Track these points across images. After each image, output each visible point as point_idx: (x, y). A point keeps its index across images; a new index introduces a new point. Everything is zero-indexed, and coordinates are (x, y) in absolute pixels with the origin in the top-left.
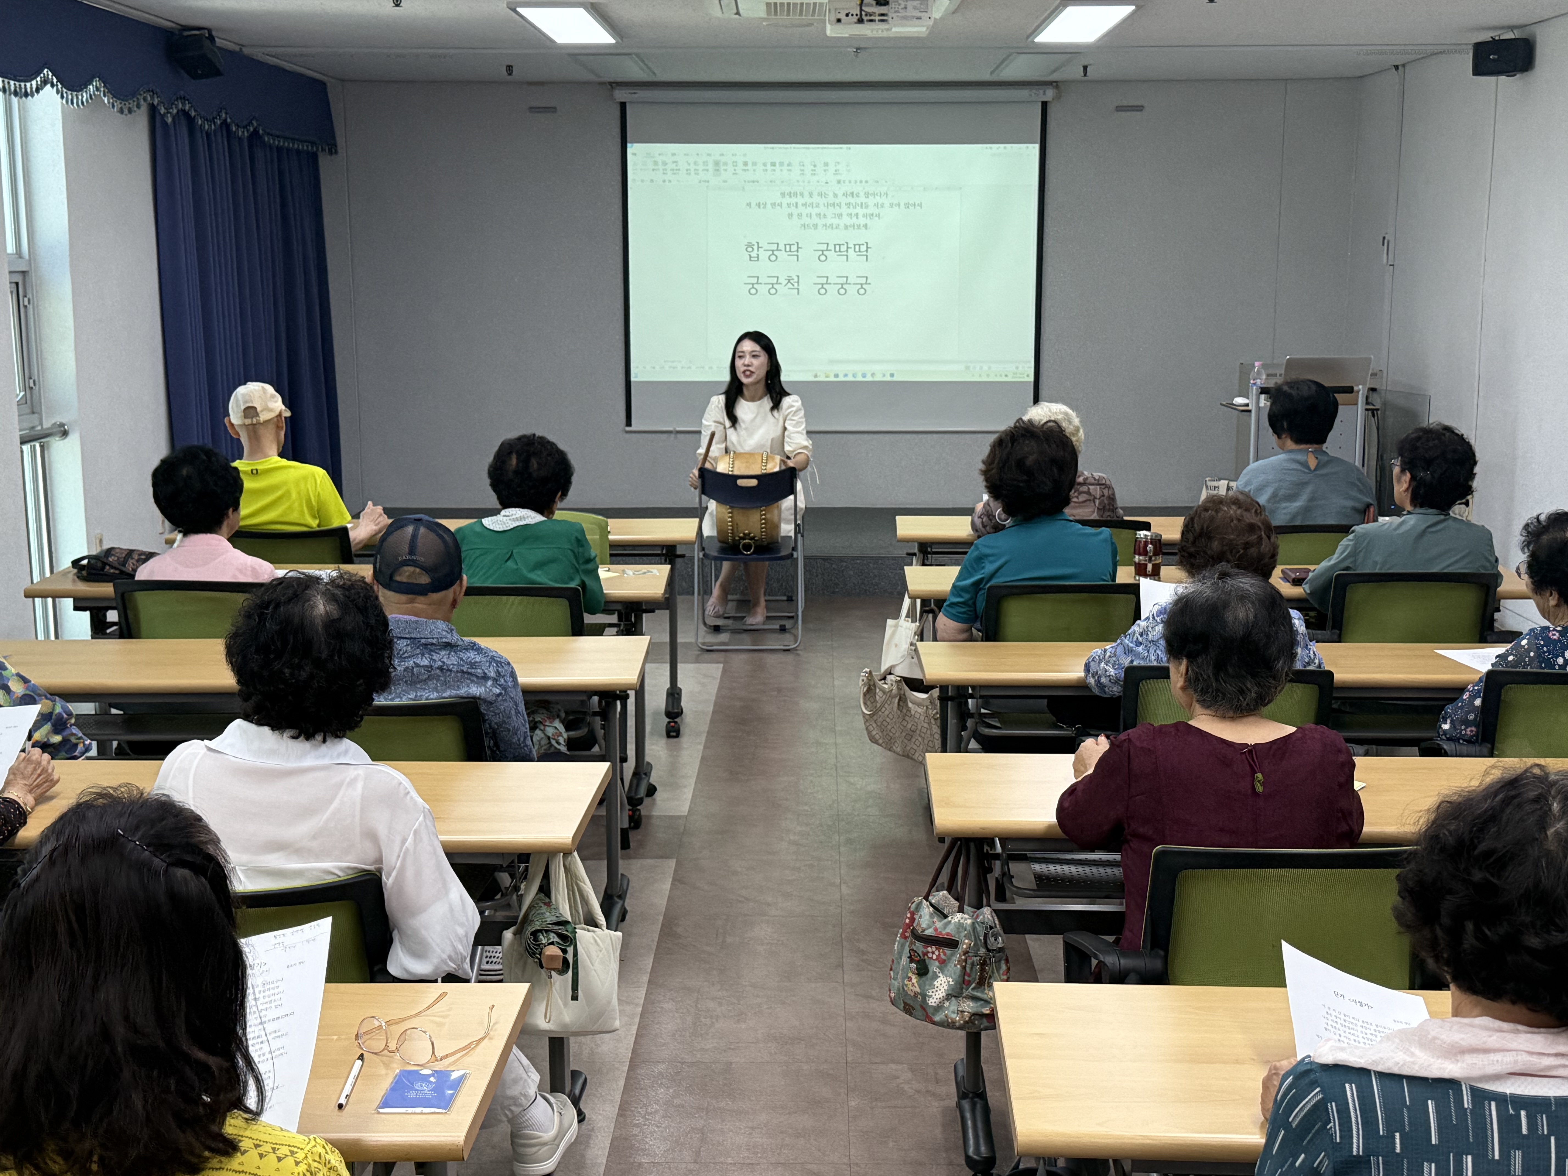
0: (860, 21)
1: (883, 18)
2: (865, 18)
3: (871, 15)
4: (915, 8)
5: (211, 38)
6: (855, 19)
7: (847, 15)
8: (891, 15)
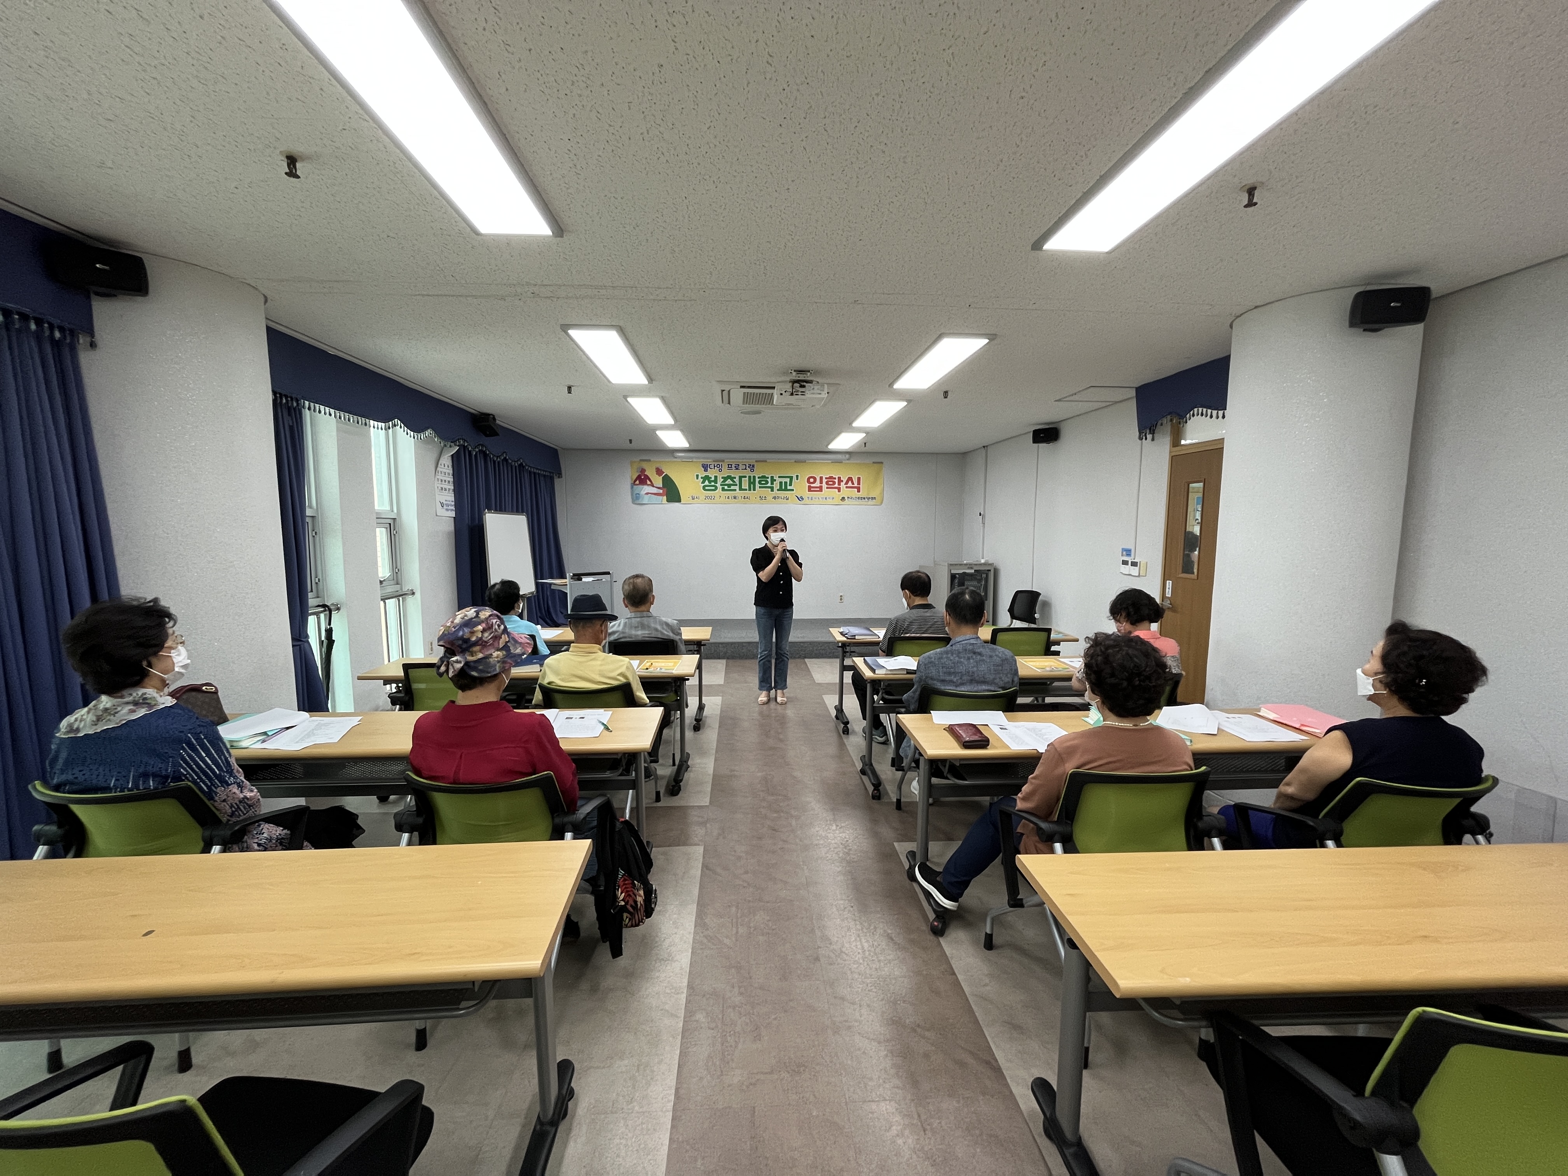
0: (792, 394)
1: (803, 394)
2: (795, 393)
4: (818, 389)
5: (494, 419)
6: (790, 393)
7: (786, 392)
8: (806, 392)
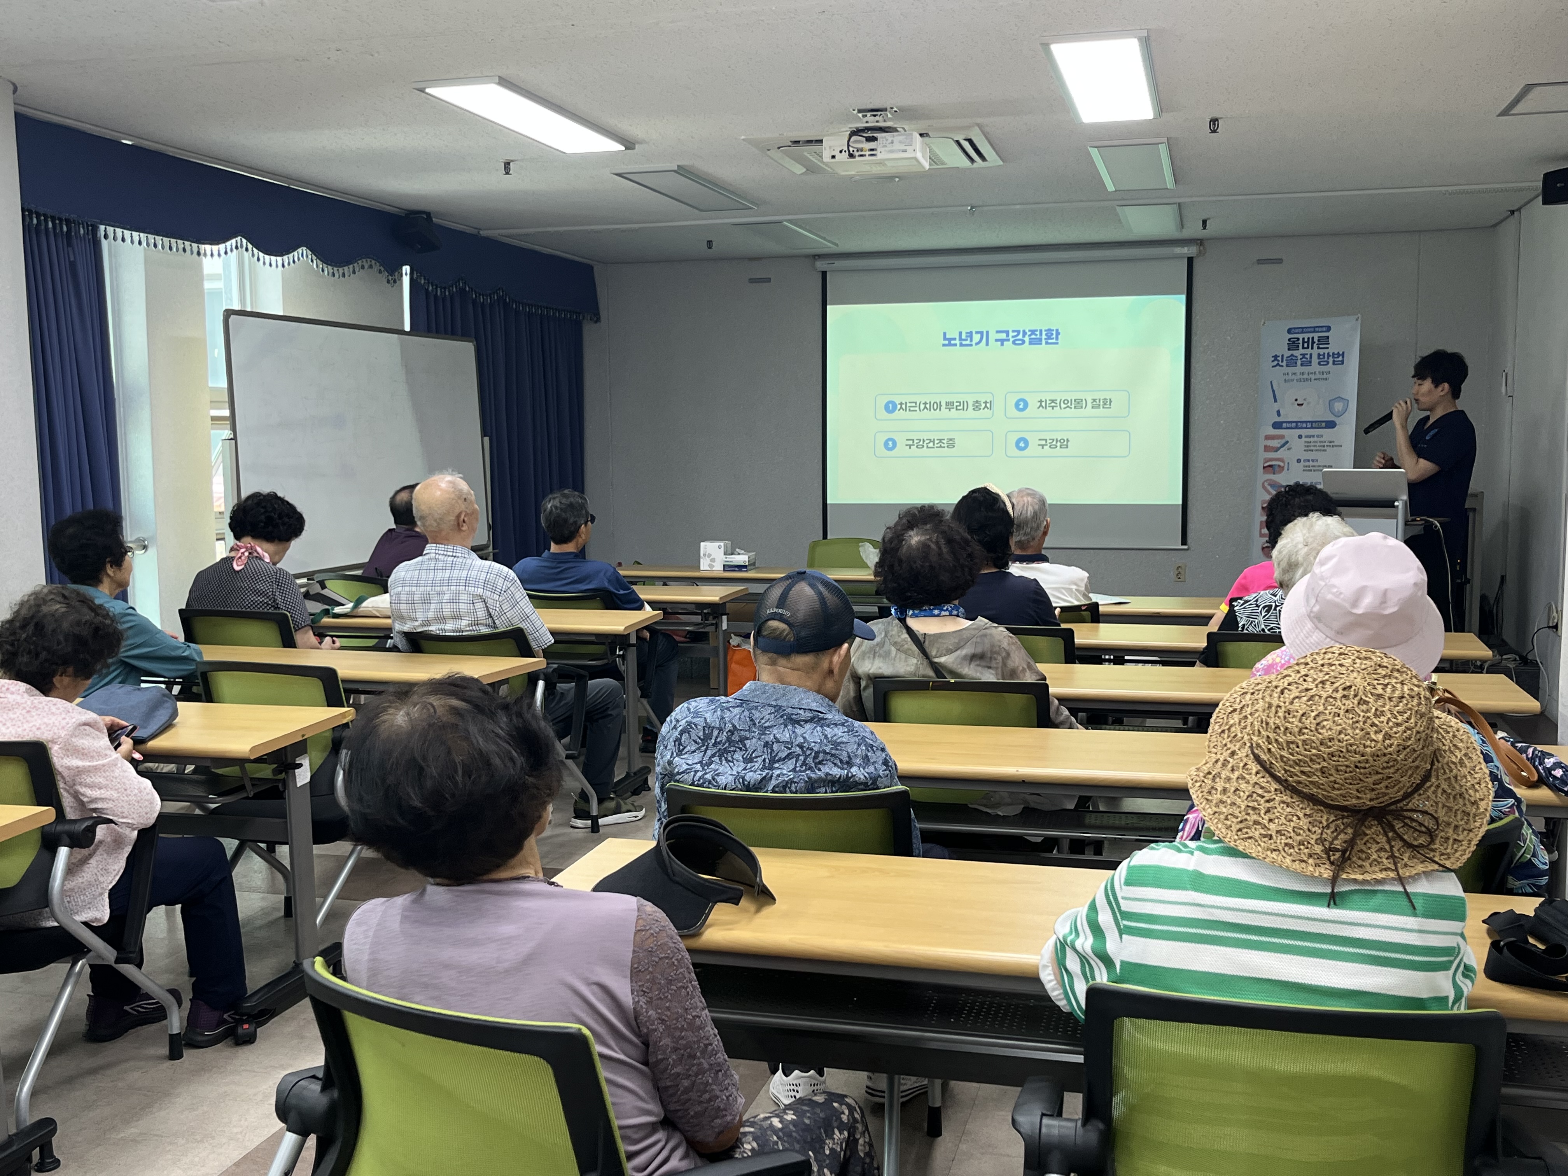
0: (851, 156)
1: (873, 154)
2: (856, 154)
3: (862, 151)
4: (900, 142)
5: (430, 219)
6: (847, 155)
7: (841, 152)
8: (879, 150)
